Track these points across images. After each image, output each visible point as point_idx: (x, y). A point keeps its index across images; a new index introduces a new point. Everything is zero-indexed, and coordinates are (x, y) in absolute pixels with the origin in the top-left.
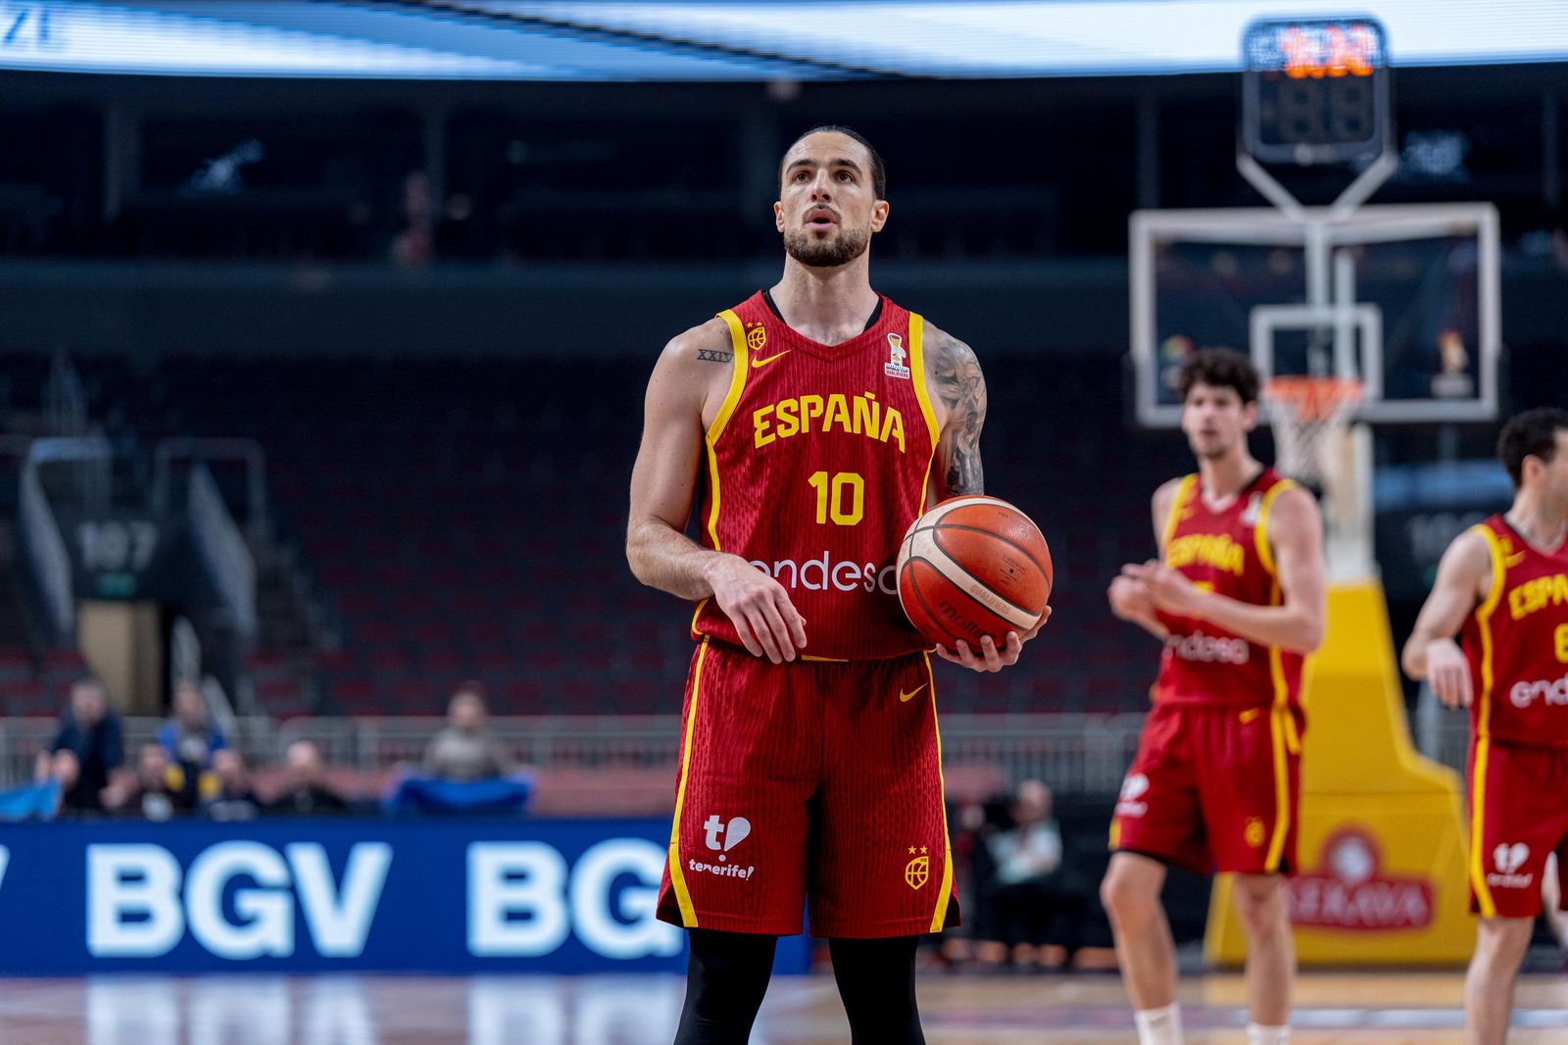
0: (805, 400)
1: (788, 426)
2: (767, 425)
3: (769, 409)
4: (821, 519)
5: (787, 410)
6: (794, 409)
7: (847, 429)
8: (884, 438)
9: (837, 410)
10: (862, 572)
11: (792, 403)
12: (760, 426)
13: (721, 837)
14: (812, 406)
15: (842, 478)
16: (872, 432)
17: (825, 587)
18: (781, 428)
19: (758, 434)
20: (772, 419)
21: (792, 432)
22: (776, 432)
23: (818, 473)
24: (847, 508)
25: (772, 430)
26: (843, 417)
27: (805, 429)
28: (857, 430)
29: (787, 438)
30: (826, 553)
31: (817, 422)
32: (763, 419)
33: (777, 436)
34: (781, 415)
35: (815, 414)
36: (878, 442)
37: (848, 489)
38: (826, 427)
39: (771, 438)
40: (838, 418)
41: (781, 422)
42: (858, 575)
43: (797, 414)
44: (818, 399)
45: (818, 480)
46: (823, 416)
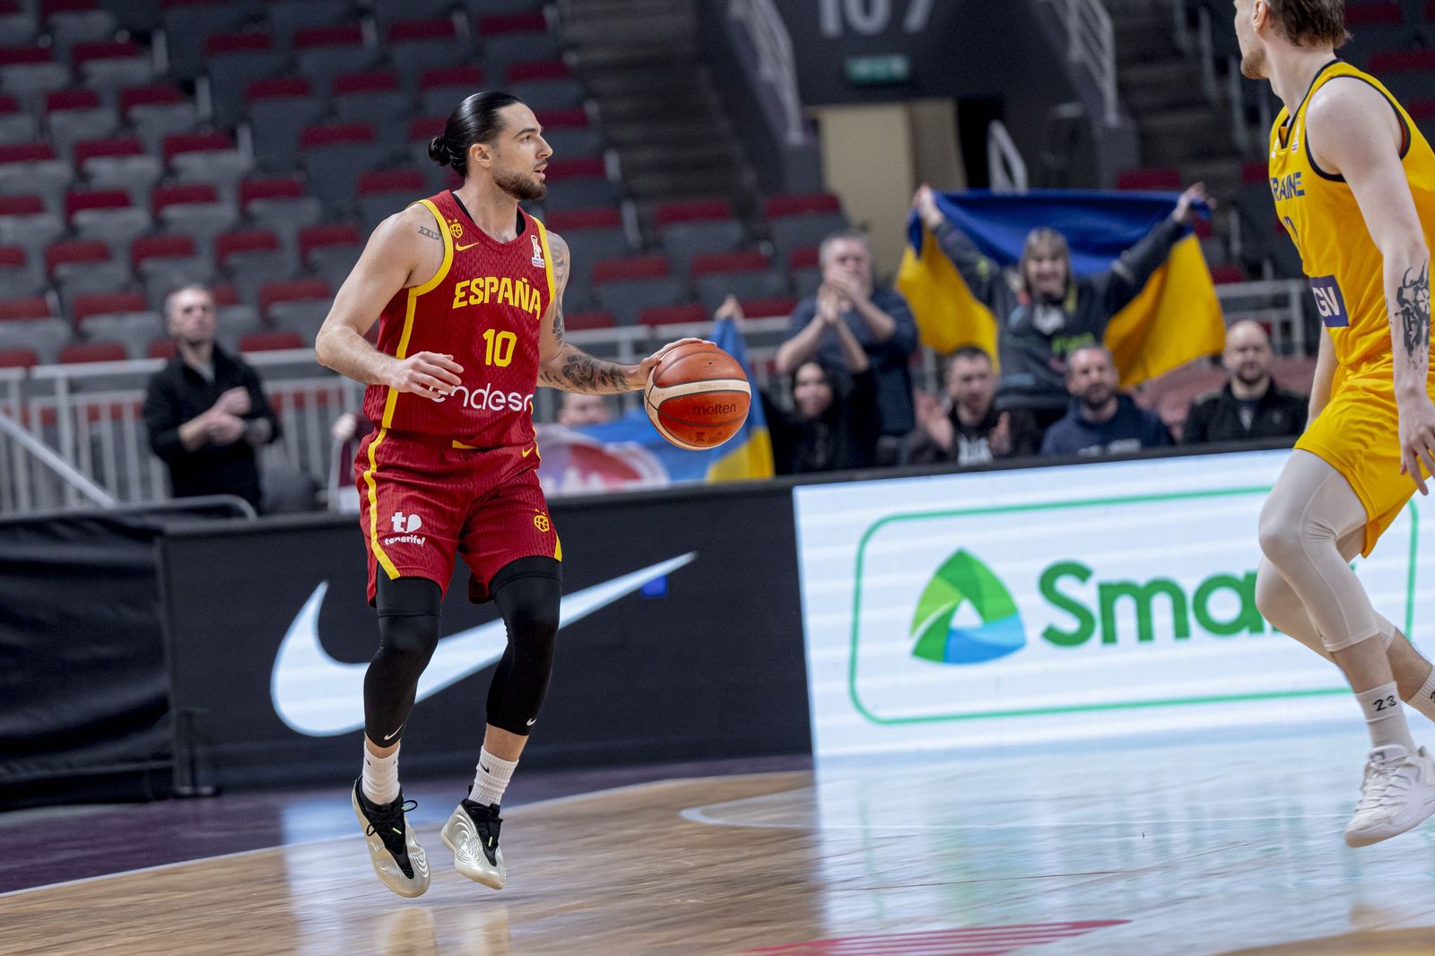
0: (489, 280)
1: (476, 297)
2: (463, 294)
3: (466, 283)
4: (488, 362)
5: (477, 286)
6: (481, 286)
7: (511, 303)
8: (531, 311)
9: (506, 290)
10: (507, 398)
11: (479, 281)
12: (459, 294)
13: (404, 525)
14: (492, 285)
15: (504, 334)
16: (525, 307)
17: (484, 408)
18: (472, 297)
19: (456, 300)
20: (467, 289)
21: (478, 302)
22: (468, 300)
23: (490, 330)
24: (503, 356)
25: (466, 298)
26: (509, 295)
27: (487, 301)
28: (517, 305)
29: (475, 305)
30: (489, 385)
31: (494, 297)
32: (462, 290)
33: (468, 303)
34: (474, 289)
35: (494, 290)
36: (528, 313)
37: (505, 342)
38: (500, 301)
39: (464, 304)
40: (507, 295)
41: (474, 294)
42: (503, 401)
43: (483, 290)
44: (494, 280)
45: (489, 335)
46: (498, 291)
